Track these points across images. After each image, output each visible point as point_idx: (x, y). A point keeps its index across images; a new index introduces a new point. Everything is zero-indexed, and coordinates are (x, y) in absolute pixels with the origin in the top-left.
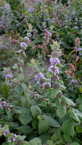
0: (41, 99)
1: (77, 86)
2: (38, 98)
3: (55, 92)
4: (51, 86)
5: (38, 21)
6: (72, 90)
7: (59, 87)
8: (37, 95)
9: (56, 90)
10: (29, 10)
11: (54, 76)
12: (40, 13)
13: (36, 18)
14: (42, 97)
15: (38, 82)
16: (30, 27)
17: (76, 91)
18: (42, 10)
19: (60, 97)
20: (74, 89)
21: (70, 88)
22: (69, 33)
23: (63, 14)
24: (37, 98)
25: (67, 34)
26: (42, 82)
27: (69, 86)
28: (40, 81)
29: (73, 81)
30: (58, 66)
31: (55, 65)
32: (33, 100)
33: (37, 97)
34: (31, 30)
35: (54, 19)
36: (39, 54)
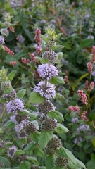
0: (21, 157)
1: (88, 137)
2: (13, 154)
3: (44, 137)
4: (38, 128)
5: (26, 22)
6: (80, 145)
7: (54, 126)
8: (12, 148)
9: (48, 134)
10: (12, 3)
11: (46, 104)
12: (30, 10)
13: (22, 18)
14: (22, 152)
15: (13, 119)
16: (8, 18)
17: (86, 147)
18: (33, 5)
19: (56, 147)
20: (84, 143)
21: (75, 141)
22: (77, 46)
23: (70, 16)
24: (11, 154)
25: (76, 48)
26: (20, 118)
27: (74, 136)
28: (17, 116)
29: (82, 127)
30: (53, 81)
31: (48, 79)
32: (4, 158)
33: (12, 152)
34: (9, 23)
35: (54, 21)
36: (23, 75)
